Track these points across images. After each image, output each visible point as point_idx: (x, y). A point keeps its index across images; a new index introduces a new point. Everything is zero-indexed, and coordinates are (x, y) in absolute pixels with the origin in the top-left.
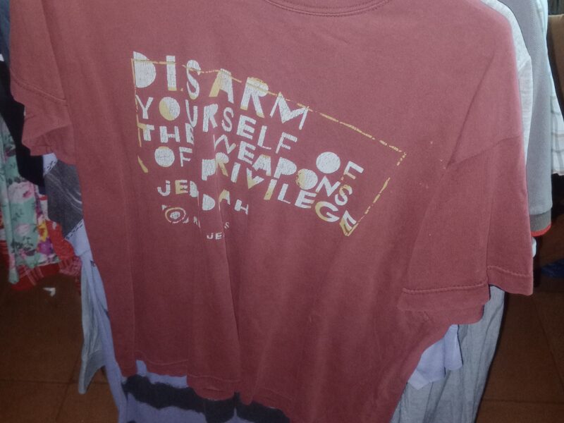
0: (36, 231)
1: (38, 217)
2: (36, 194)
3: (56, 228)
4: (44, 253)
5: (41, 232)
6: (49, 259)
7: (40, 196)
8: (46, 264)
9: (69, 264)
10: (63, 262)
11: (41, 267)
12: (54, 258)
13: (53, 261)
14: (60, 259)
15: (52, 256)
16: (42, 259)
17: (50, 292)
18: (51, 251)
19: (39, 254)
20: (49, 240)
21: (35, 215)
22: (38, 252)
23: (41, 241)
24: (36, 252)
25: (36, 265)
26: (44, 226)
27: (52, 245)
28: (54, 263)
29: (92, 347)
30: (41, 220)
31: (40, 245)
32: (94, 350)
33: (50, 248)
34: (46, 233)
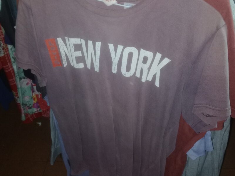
0: (32, 99)
1: (33, 93)
2: (31, 83)
3: (40, 97)
4: (35, 108)
5: (34, 99)
6: (38, 110)
7: (33, 84)
8: (37, 112)
9: (46, 113)
10: (43, 111)
11: (34, 114)
12: (40, 110)
13: (39, 111)
14: (42, 110)
15: (39, 109)
16: (35, 110)
17: (39, 124)
18: (38, 107)
19: (34, 108)
20: (37, 103)
21: (31, 92)
22: (33, 107)
23: (34, 103)
24: (32, 108)
25: (32, 113)
26: (35, 97)
27: (38, 105)
28: (40, 112)
29: (55, 145)
30: (34, 94)
31: (34, 105)
32: (56, 147)
33: (38, 106)
34: (36, 100)
